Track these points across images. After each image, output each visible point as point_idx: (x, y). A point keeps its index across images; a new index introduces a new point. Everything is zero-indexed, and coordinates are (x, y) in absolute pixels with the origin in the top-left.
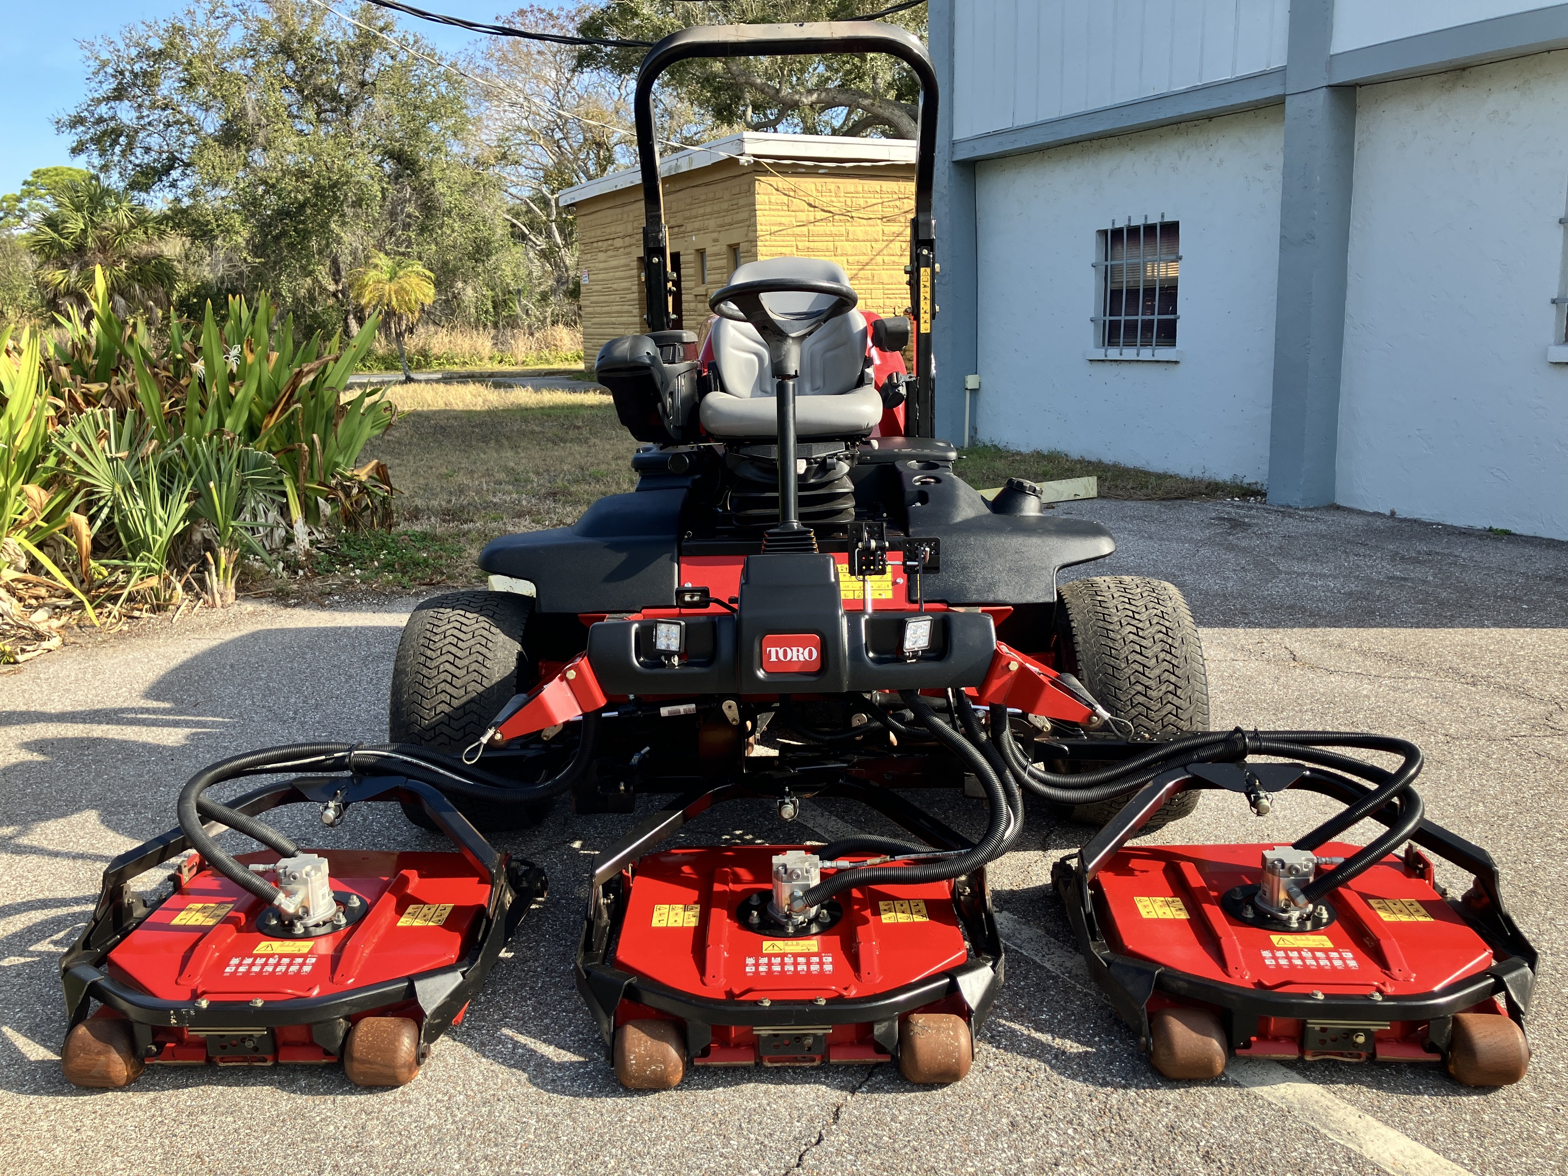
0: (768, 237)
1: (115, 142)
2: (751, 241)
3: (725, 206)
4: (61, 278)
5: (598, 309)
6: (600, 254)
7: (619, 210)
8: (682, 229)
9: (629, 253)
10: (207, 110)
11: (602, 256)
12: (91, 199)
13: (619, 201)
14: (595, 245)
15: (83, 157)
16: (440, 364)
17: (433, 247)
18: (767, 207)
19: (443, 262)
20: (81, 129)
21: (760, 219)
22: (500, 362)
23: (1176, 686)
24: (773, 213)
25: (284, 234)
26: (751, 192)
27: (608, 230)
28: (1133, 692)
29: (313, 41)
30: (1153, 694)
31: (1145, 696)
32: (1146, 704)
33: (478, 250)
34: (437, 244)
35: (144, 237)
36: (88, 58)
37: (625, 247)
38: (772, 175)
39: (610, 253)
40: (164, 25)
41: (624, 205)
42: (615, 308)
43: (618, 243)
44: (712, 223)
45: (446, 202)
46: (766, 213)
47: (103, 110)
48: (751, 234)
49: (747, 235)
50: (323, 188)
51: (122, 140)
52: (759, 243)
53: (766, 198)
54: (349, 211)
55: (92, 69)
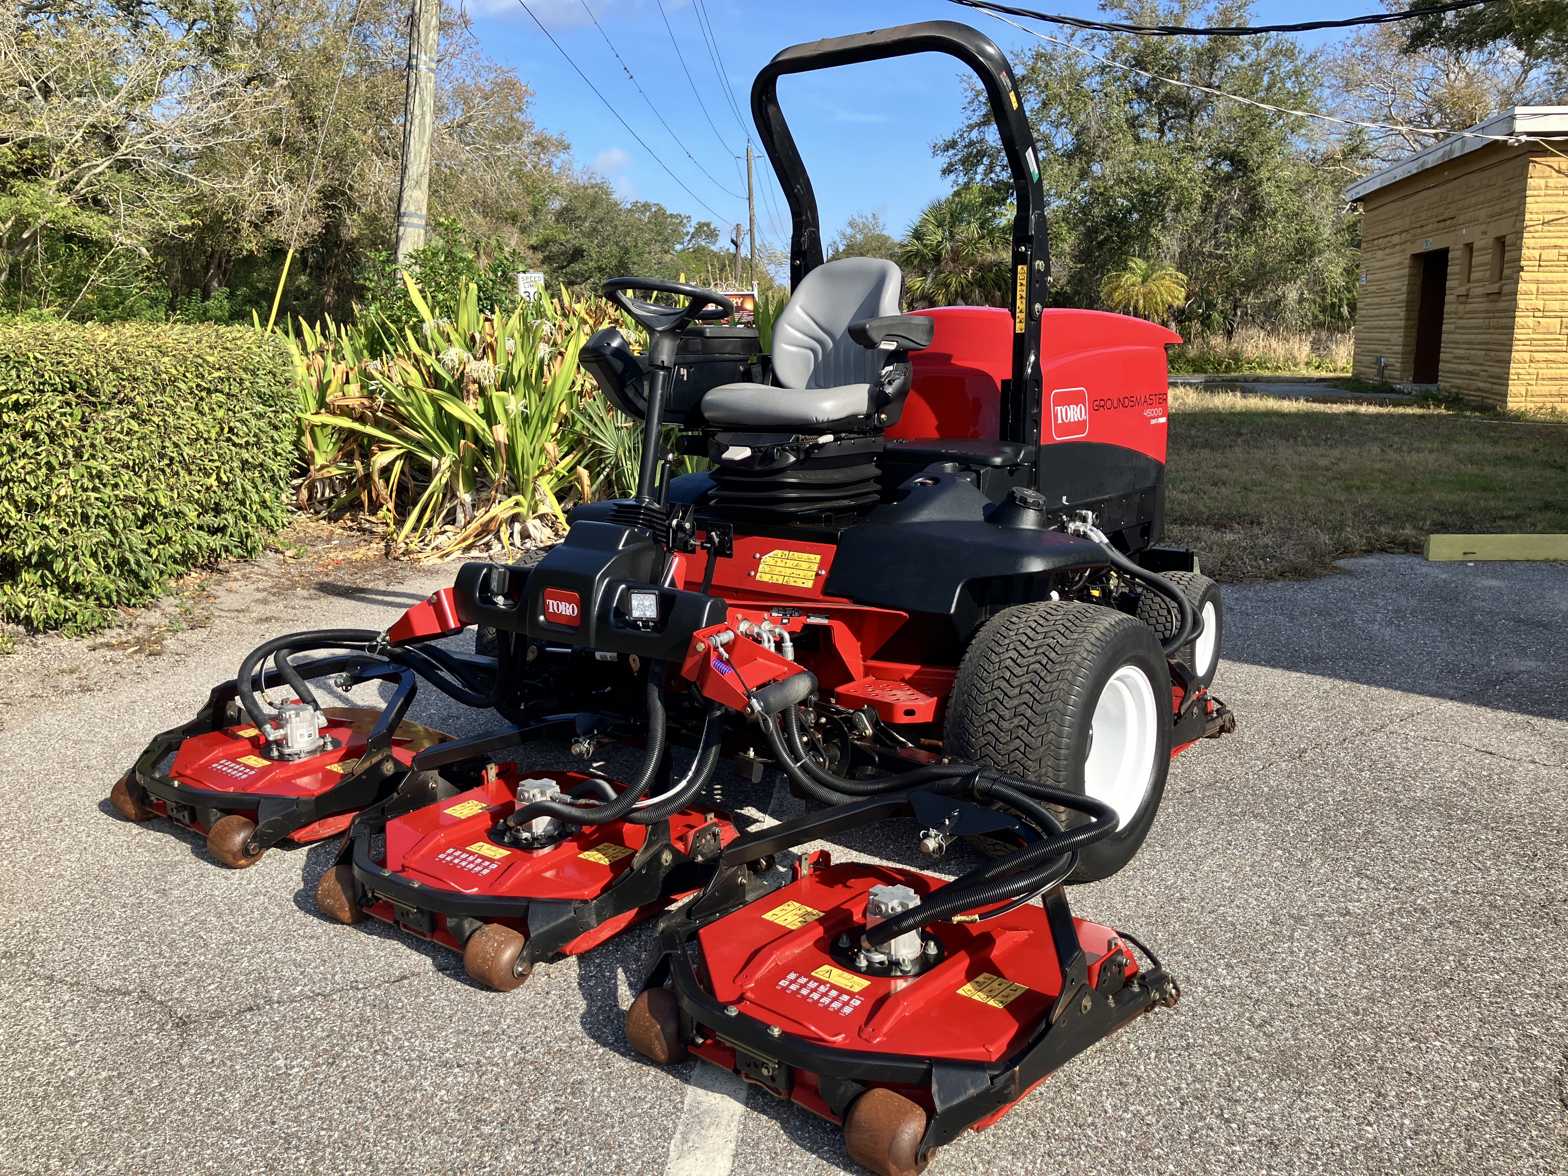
0: (1539, 228)
1: (980, 162)
2: (1518, 233)
3: (1497, 193)
4: (918, 284)
5: (1370, 312)
6: (1379, 252)
7: (1400, 204)
8: (1454, 222)
9: (1404, 250)
10: (1057, 127)
11: (1380, 254)
12: (952, 215)
13: (1402, 193)
14: (1376, 242)
15: (952, 176)
16: (1251, 368)
17: (1253, 249)
18: (1542, 193)
19: (1261, 264)
20: (951, 152)
21: (1531, 205)
22: (1317, 368)
23: (1030, 721)
24: (1549, 199)
25: (1108, 239)
26: (1523, 176)
27: (1388, 226)
28: (987, 719)
29: (1165, 52)
30: (1005, 725)
31: (997, 725)
32: (996, 734)
33: (1300, 251)
34: (1258, 245)
35: (989, 247)
36: (966, 90)
37: (1401, 244)
38: (1553, 155)
39: (1388, 251)
40: (1029, 54)
41: (1406, 197)
42: (1385, 311)
43: (1396, 239)
44: (1482, 214)
45: (1271, 204)
46: (1539, 199)
47: (974, 135)
48: (1518, 225)
49: (1514, 226)
50: (1148, 194)
51: (986, 160)
52: (1525, 235)
53: (1542, 183)
54: (1169, 215)
55: (968, 99)
